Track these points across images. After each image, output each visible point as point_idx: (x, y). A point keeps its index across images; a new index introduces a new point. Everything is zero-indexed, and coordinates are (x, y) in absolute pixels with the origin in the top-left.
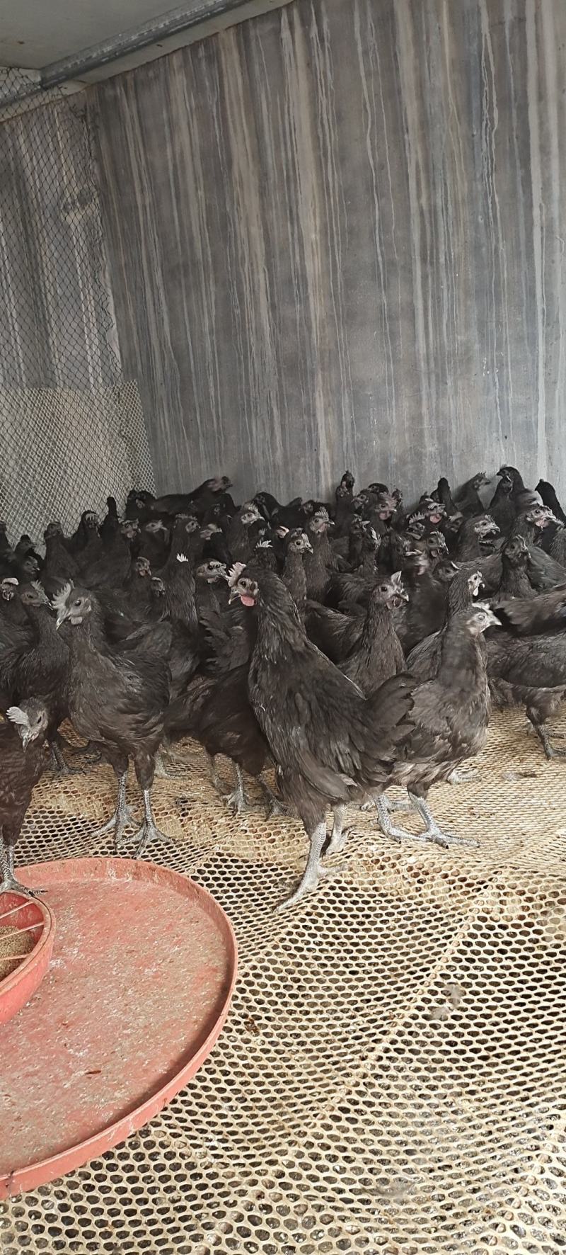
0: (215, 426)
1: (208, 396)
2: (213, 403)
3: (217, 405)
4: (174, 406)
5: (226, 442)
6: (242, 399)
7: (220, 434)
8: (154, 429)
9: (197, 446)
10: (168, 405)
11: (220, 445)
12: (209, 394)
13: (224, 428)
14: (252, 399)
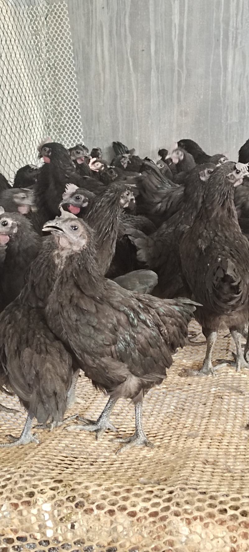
0: (176, 58)
1: (169, 24)
2: (175, 32)
3: (181, 35)
4: (119, 35)
5: (189, 75)
6: (218, 28)
7: (181, 66)
8: (87, 59)
9: (148, 79)
10: (111, 32)
11: (179, 80)
12: (171, 21)
13: (187, 60)
14: (231, 29)
